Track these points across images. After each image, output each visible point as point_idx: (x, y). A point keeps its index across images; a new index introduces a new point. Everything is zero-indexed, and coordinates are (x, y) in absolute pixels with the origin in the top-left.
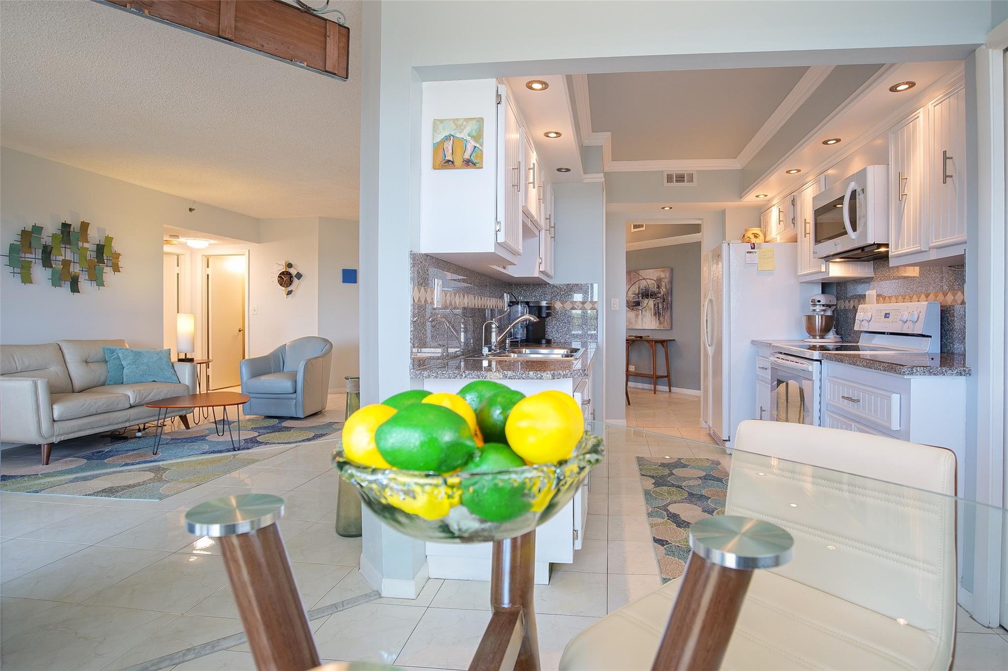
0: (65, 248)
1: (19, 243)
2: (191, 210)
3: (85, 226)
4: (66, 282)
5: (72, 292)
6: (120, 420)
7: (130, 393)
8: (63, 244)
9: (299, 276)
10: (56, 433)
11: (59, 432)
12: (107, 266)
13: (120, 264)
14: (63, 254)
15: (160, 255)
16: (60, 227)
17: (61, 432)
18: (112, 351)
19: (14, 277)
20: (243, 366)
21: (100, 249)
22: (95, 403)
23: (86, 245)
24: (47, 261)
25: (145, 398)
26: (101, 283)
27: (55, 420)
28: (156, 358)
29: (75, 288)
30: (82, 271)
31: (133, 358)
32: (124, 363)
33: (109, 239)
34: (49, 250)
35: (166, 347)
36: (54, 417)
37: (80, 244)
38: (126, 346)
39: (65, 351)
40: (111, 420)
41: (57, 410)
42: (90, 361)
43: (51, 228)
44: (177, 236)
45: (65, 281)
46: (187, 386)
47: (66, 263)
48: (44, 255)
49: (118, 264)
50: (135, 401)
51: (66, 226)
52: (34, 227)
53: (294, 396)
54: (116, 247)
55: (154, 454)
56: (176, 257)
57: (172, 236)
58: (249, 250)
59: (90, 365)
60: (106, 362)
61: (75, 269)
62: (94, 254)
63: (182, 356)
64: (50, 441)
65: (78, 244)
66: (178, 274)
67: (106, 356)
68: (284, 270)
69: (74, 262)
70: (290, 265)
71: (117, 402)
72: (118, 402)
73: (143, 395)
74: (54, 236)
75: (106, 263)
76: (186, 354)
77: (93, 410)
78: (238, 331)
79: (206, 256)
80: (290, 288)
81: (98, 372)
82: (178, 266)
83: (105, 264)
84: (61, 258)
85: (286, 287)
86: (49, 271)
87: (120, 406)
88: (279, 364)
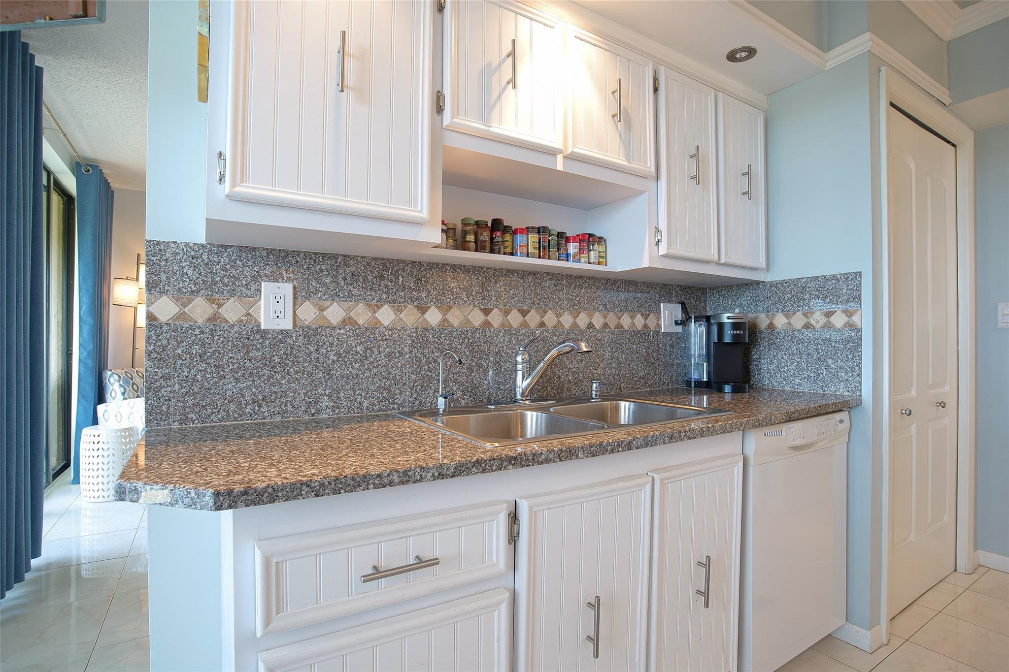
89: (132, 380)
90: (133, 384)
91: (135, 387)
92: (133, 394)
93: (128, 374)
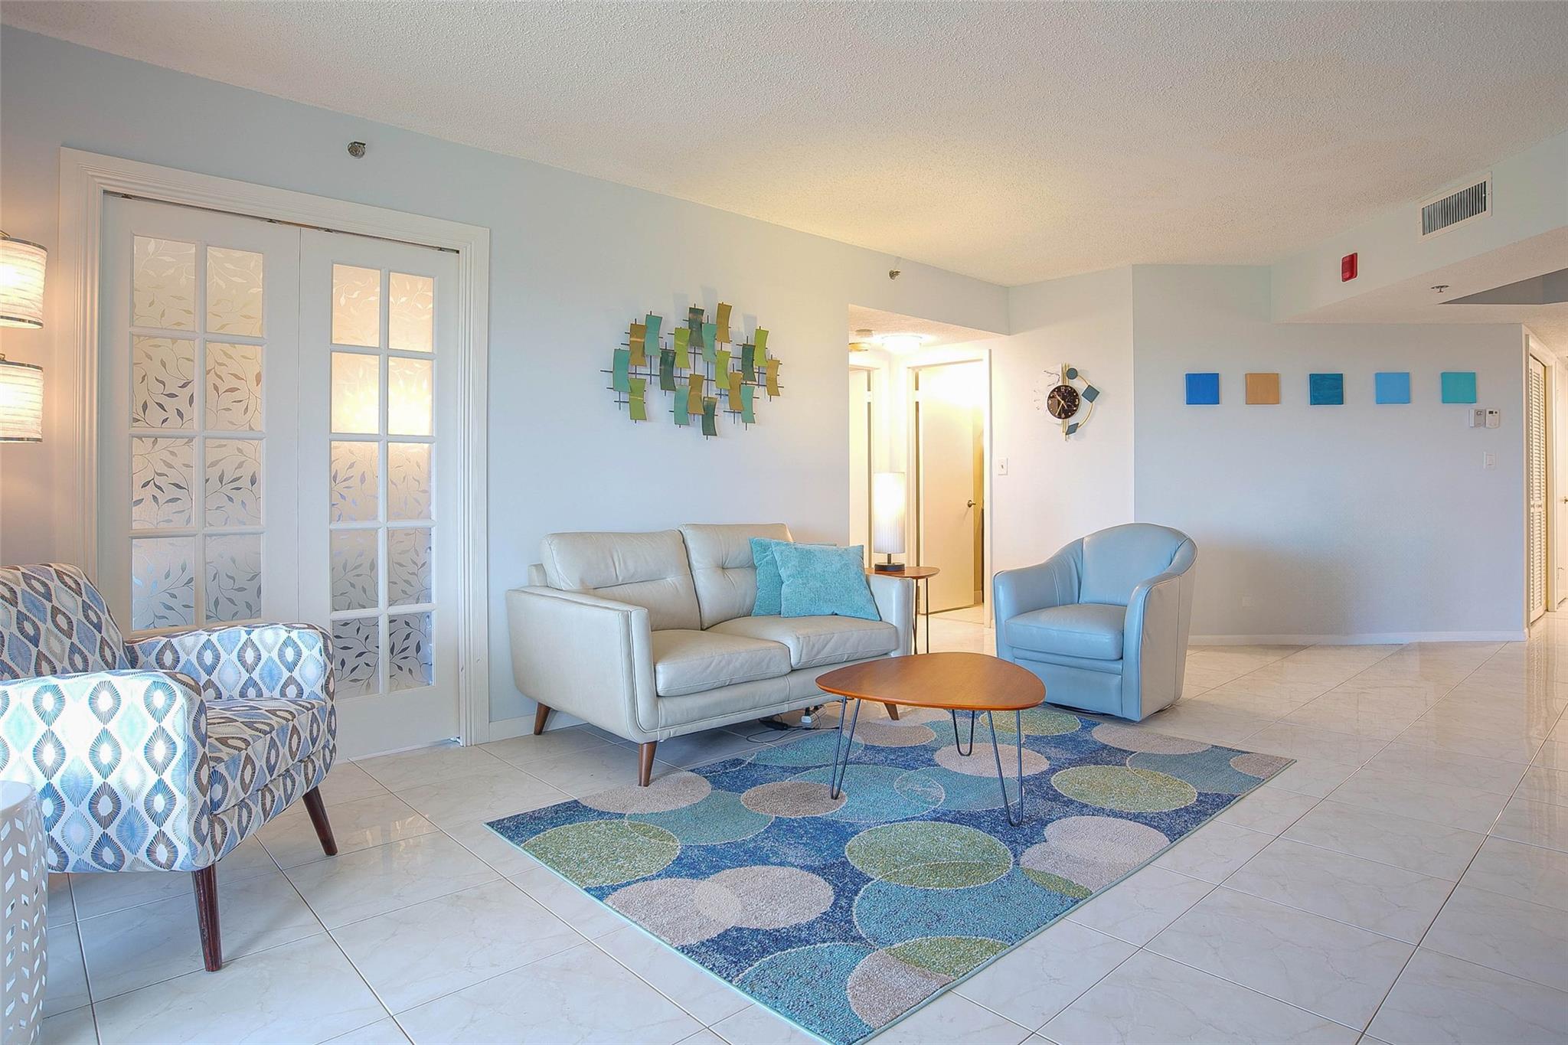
0: (695, 353)
1: (627, 348)
2: (893, 274)
3: (724, 311)
4: (696, 416)
5: (704, 434)
6: (772, 700)
7: (790, 642)
8: (691, 348)
9: (1092, 394)
10: (663, 722)
11: (666, 720)
12: (758, 385)
13: (780, 381)
14: (692, 366)
15: (843, 371)
16: (687, 315)
17: (670, 721)
18: (765, 548)
19: (620, 409)
20: (1001, 587)
21: (748, 352)
22: (729, 663)
23: (727, 347)
24: (667, 382)
25: (818, 653)
26: (749, 418)
27: (660, 694)
28: (839, 565)
29: (709, 429)
30: (720, 395)
31: (797, 564)
32: (782, 572)
33: (762, 335)
34: (670, 359)
35: (854, 542)
36: (658, 690)
37: (718, 346)
38: (785, 534)
39: (691, 545)
40: (757, 698)
41: (665, 674)
42: (729, 566)
43: (674, 319)
44: (867, 332)
45: (694, 414)
46: (895, 627)
47: (696, 381)
48: (663, 367)
49: (776, 379)
50: (800, 660)
51: (695, 312)
52: (649, 317)
53: (1118, 666)
54: (774, 348)
55: (832, 797)
56: (866, 374)
57: (861, 331)
58: (990, 351)
59: (729, 573)
60: (754, 567)
61: (711, 391)
62: (738, 364)
63: (883, 561)
64: (652, 736)
65: (714, 345)
66: (869, 403)
67: (755, 557)
68: (1060, 384)
69: (707, 380)
70: (1072, 373)
71: (768, 659)
72: (770, 659)
73: (814, 645)
74: (678, 331)
75: (757, 380)
76: (889, 556)
77: (724, 678)
78: (967, 506)
79: (914, 368)
80: (1072, 421)
81: (741, 587)
82: (869, 390)
83: (755, 381)
84: (687, 373)
85: (1066, 418)
86: (671, 395)
87: (774, 670)
88: (1072, 587)
89: (51, 601)
90: (55, 611)
91: (60, 619)
92: (61, 642)
93: (35, 583)
